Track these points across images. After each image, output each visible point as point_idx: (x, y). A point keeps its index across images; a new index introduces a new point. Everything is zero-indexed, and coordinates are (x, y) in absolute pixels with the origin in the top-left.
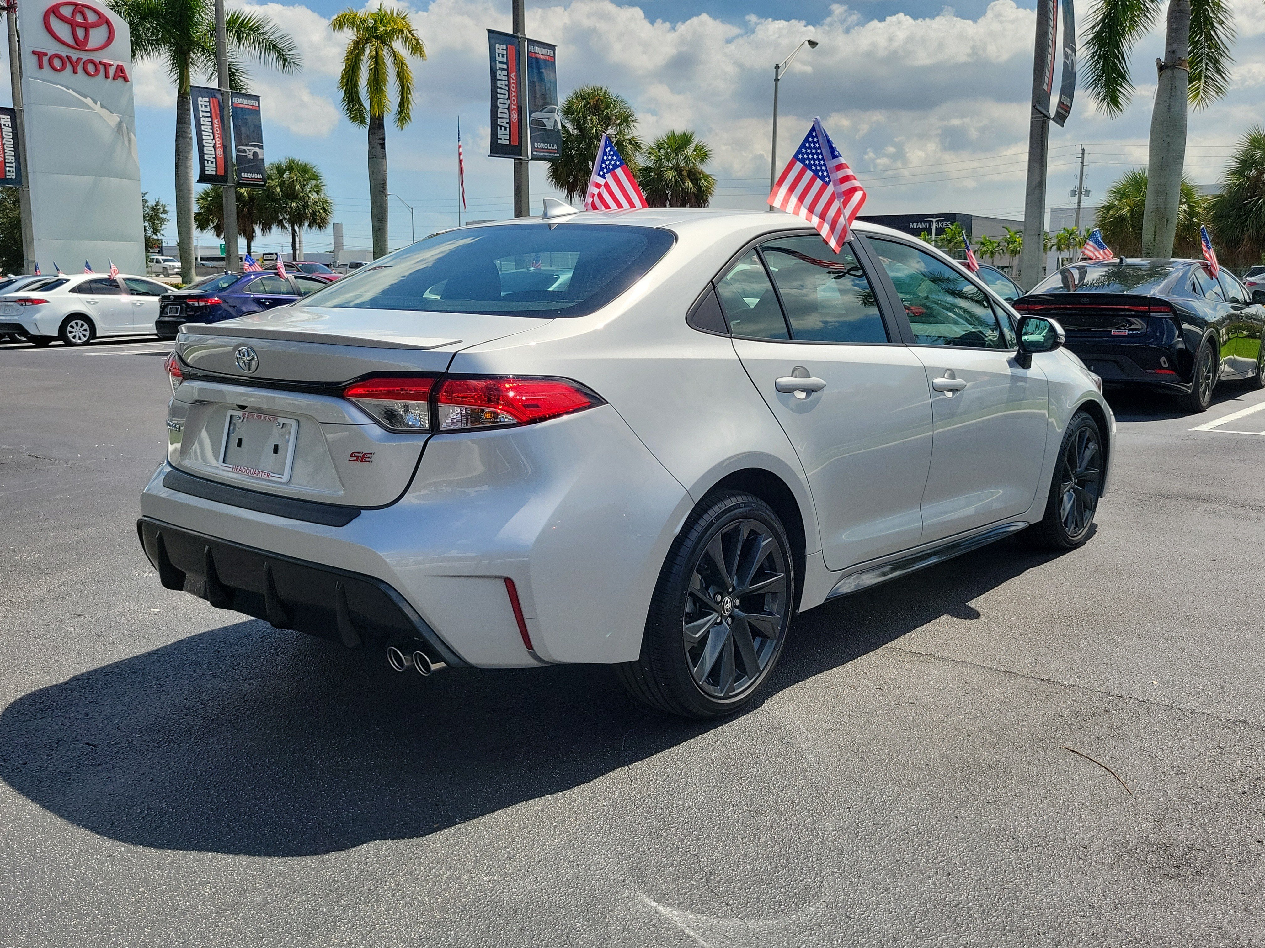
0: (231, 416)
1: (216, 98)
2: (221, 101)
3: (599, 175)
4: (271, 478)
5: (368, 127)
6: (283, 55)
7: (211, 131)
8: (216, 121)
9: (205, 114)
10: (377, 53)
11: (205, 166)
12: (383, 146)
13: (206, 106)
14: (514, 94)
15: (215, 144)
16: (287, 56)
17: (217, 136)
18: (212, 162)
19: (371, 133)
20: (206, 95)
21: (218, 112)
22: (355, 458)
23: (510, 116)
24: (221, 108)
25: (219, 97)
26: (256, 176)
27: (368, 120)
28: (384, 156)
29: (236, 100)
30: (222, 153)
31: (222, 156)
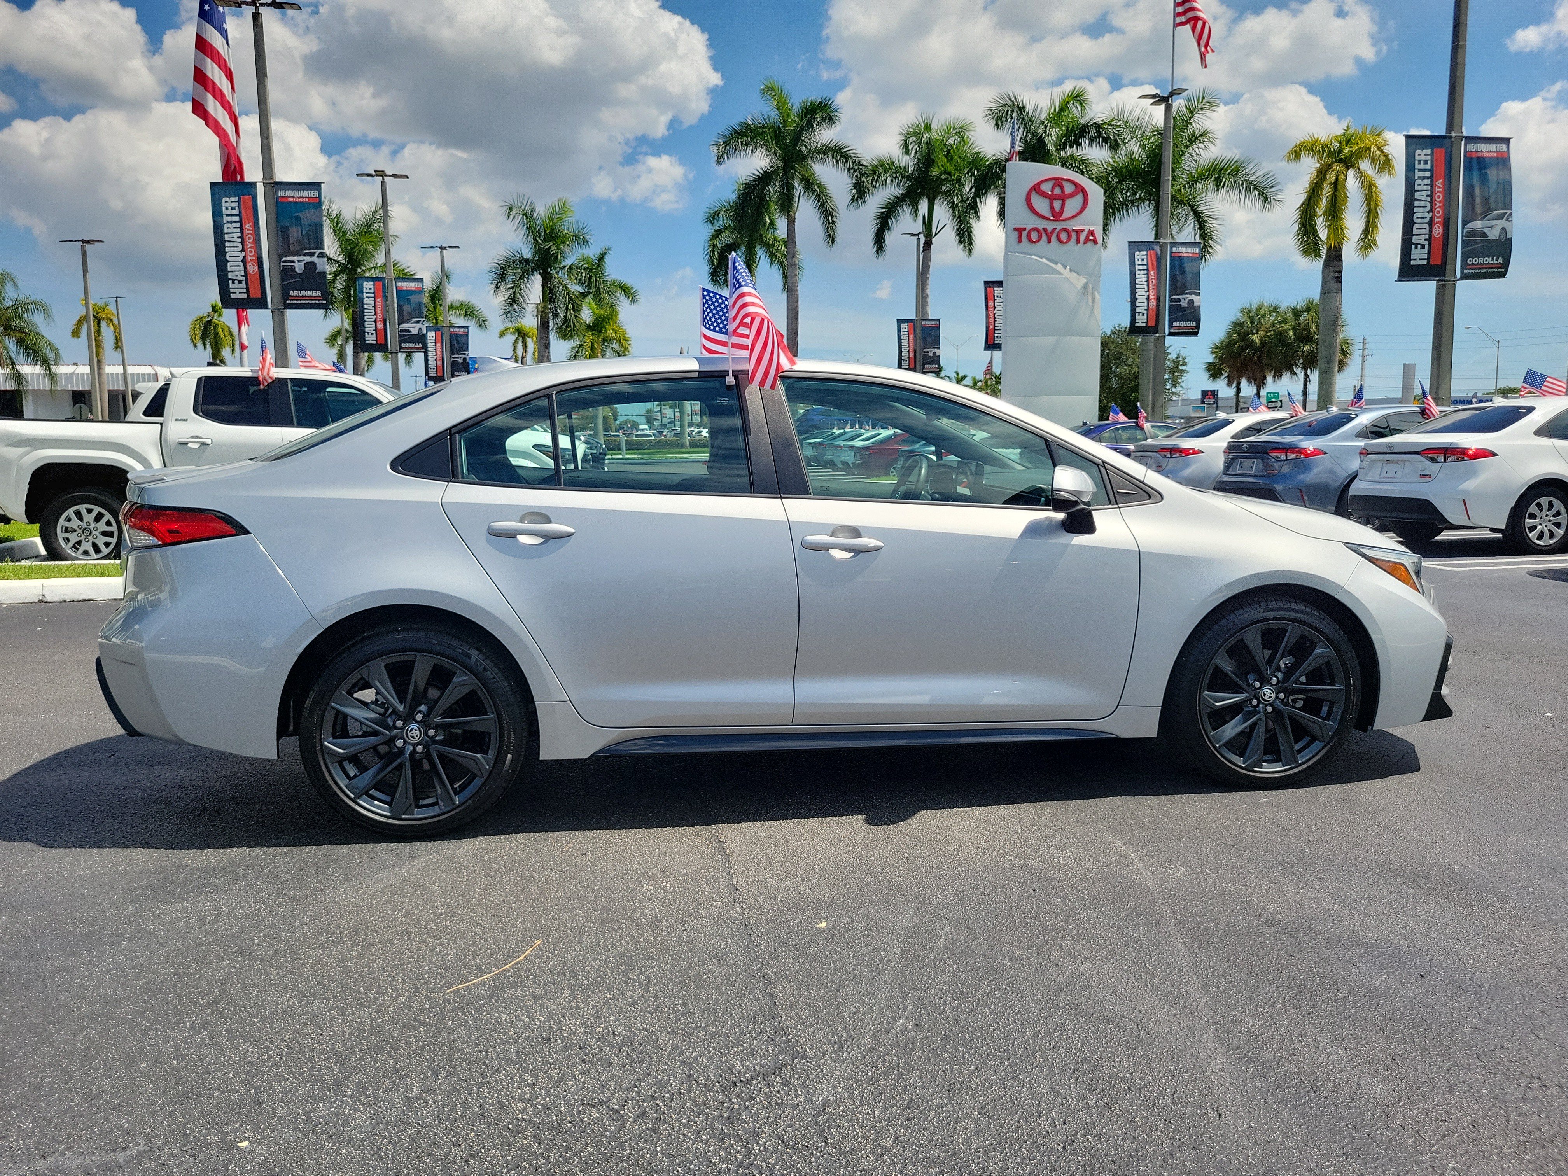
1: (1153, 250)
2: (1159, 253)
5: (1322, 260)
6: (1264, 193)
7: (1146, 283)
8: (1152, 273)
9: (1141, 267)
10: (1337, 178)
11: (1135, 319)
12: (1339, 279)
13: (1143, 260)
14: (1438, 205)
15: (1148, 296)
16: (1268, 194)
17: (1151, 287)
18: (1143, 314)
19: (1326, 265)
20: (1144, 247)
21: (1155, 264)
23: (1431, 230)
24: (1159, 259)
25: (1157, 248)
26: (1189, 324)
27: (1324, 253)
28: (1340, 290)
29: (1174, 250)
30: (1155, 304)
31: (1155, 307)
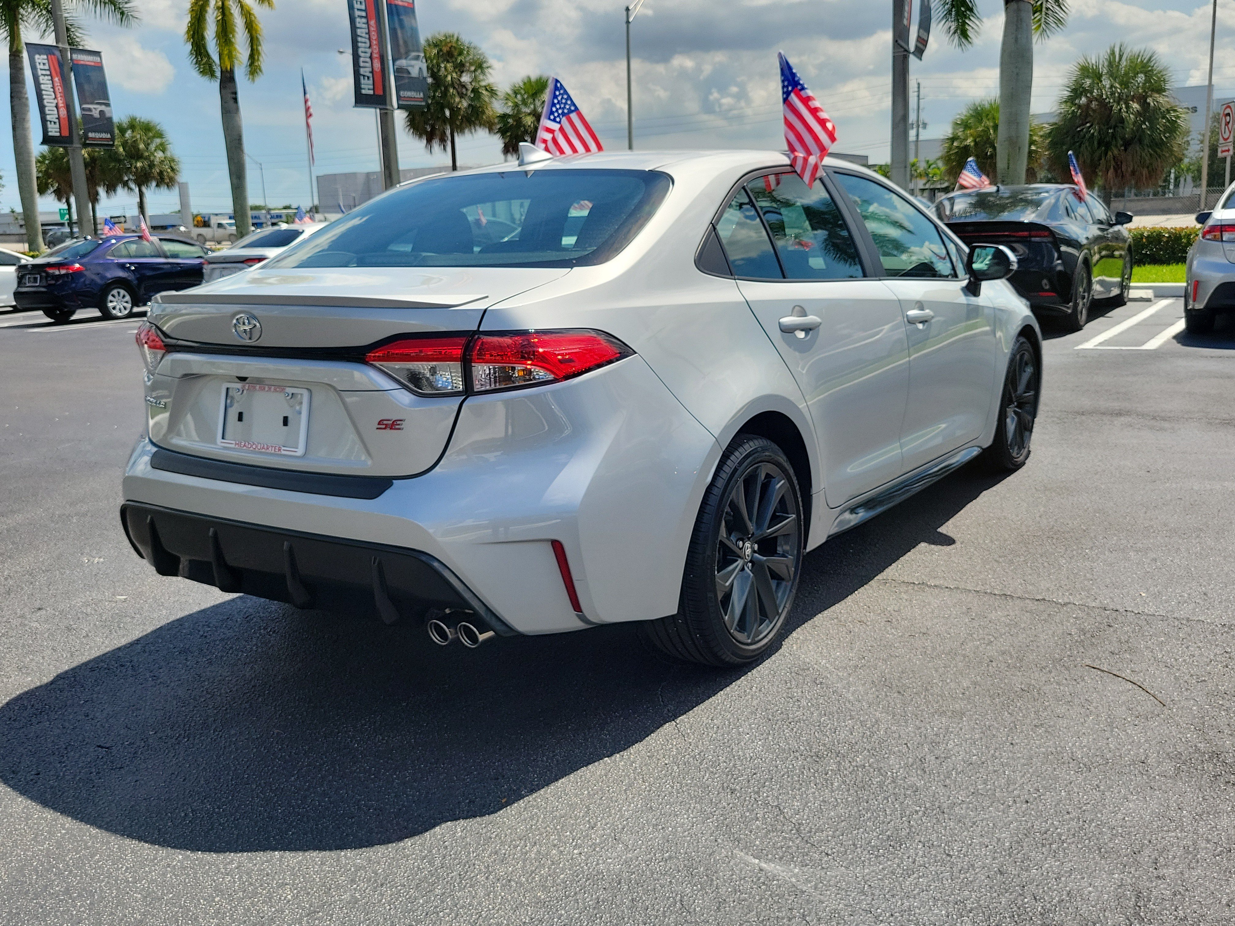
0: (228, 389)
1: (54, 54)
2: (60, 58)
3: (549, 119)
4: (283, 452)
5: (219, 81)
6: (119, 8)
7: (52, 90)
8: (56, 79)
9: (44, 72)
11: (47, 128)
12: (235, 100)
13: (44, 64)
14: (374, 42)
15: (57, 104)
16: (125, 9)
17: (59, 95)
18: (55, 123)
19: (223, 86)
20: (43, 51)
21: (58, 70)
22: (384, 426)
23: (372, 65)
24: (61, 65)
25: (58, 53)
26: (104, 135)
27: (218, 74)
28: (237, 109)
29: (75, 56)
30: (65, 112)
31: (66, 116)
